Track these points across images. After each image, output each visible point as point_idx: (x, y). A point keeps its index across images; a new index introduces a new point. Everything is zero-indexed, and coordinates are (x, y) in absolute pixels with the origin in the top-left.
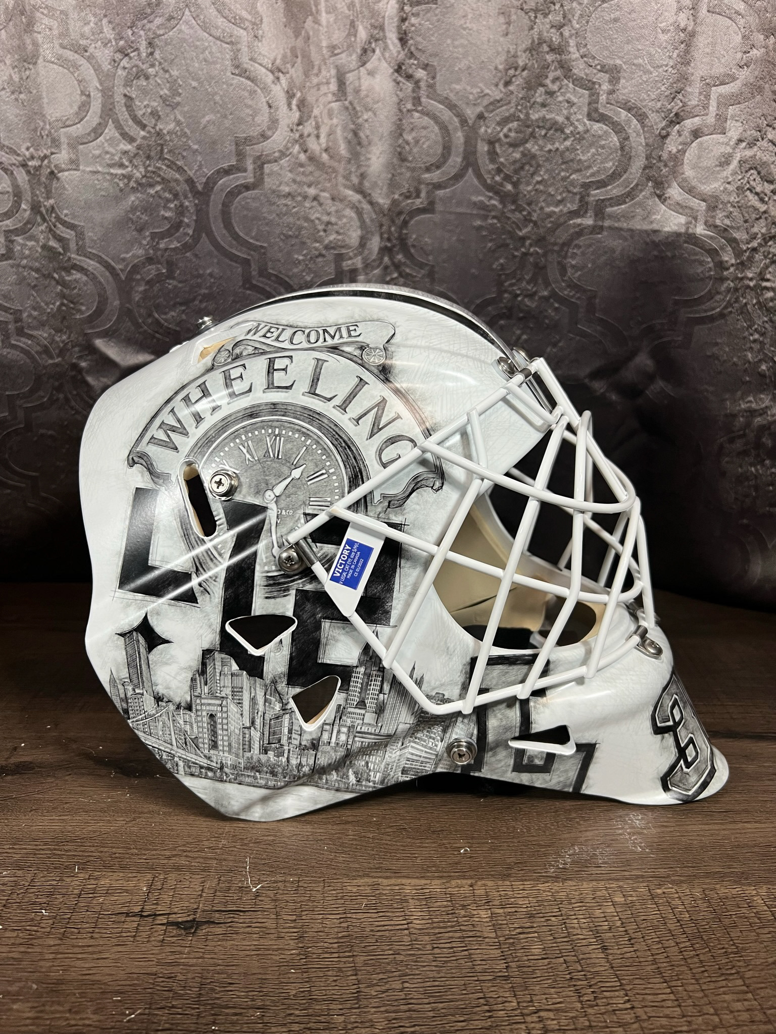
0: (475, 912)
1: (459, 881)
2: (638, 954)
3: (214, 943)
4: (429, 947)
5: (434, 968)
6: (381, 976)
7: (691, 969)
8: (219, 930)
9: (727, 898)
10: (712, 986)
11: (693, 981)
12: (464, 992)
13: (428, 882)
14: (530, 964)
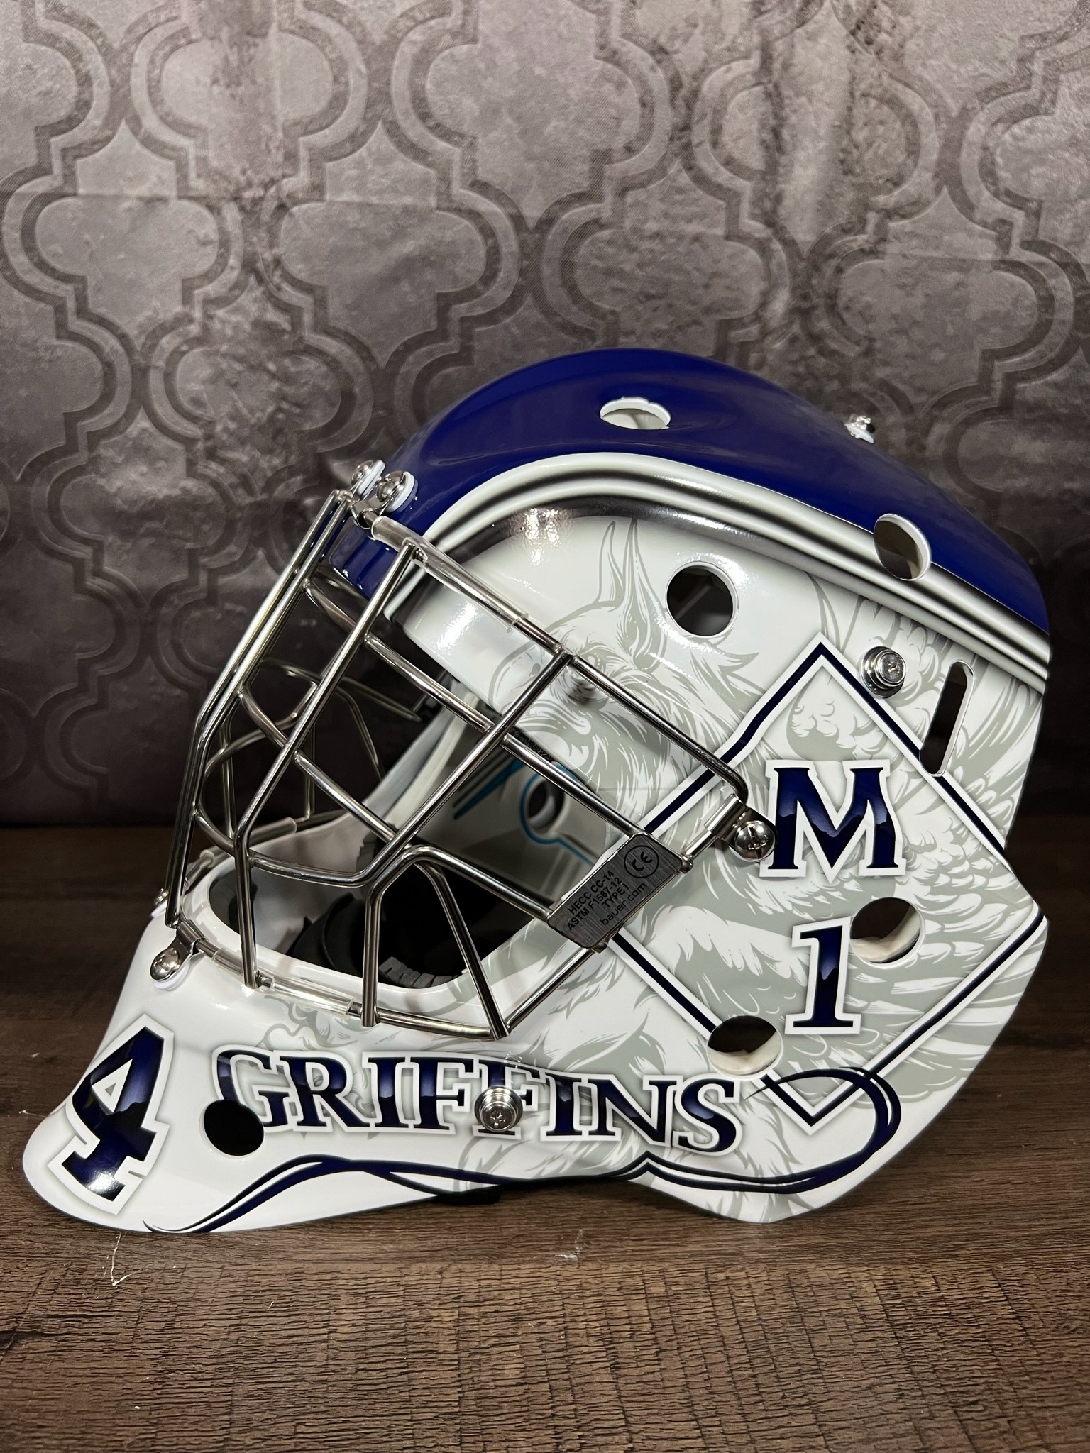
0: (435, 1314)
1: (423, 1266)
2: (665, 1375)
3: (33, 1366)
4: (351, 1369)
5: (349, 1402)
6: (266, 1415)
7: (740, 1399)
8: (45, 1345)
9: (821, 1285)
10: (766, 1425)
11: (738, 1418)
12: (385, 1439)
13: (378, 1266)
14: (498, 1394)
